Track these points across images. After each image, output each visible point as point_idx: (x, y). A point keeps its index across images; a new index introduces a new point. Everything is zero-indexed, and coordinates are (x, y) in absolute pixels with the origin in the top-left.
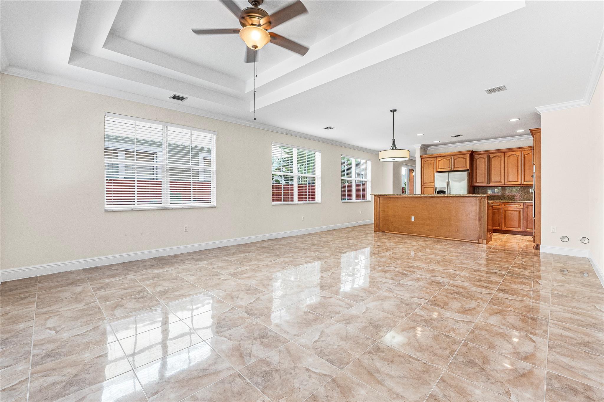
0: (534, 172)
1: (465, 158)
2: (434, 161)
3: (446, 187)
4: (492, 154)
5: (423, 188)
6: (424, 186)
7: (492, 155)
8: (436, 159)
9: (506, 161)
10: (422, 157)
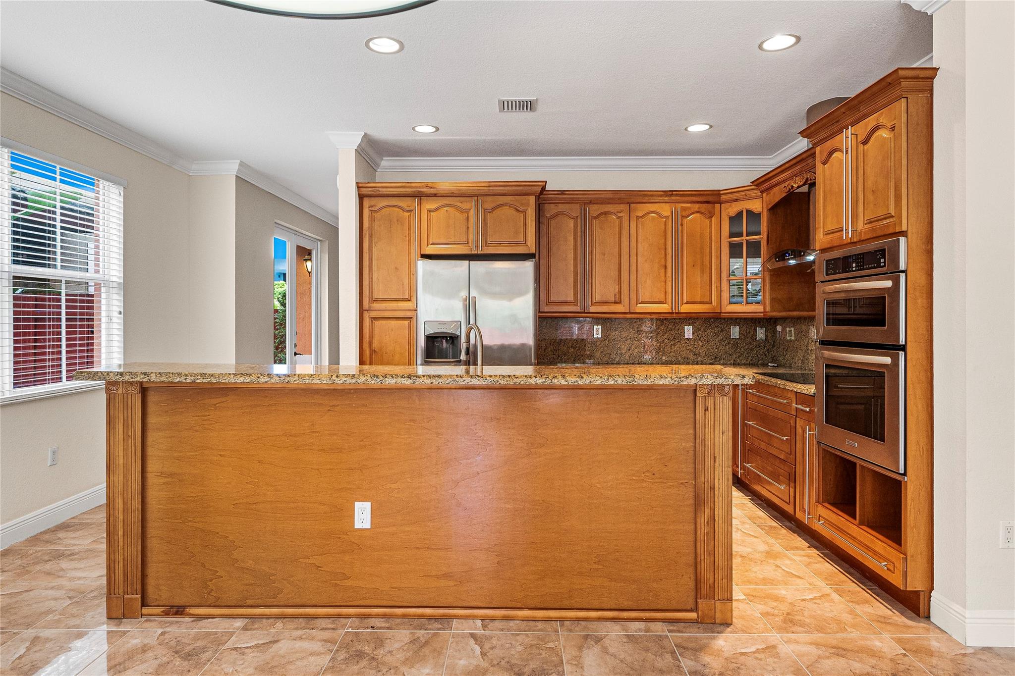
0: (902, 266)
1: (521, 208)
2: (410, 211)
3: (460, 316)
4: (595, 207)
5: (367, 322)
6: (373, 314)
7: (594, 210)
8: (420, 204)
9: (633, 231)
10: (364, 191)
